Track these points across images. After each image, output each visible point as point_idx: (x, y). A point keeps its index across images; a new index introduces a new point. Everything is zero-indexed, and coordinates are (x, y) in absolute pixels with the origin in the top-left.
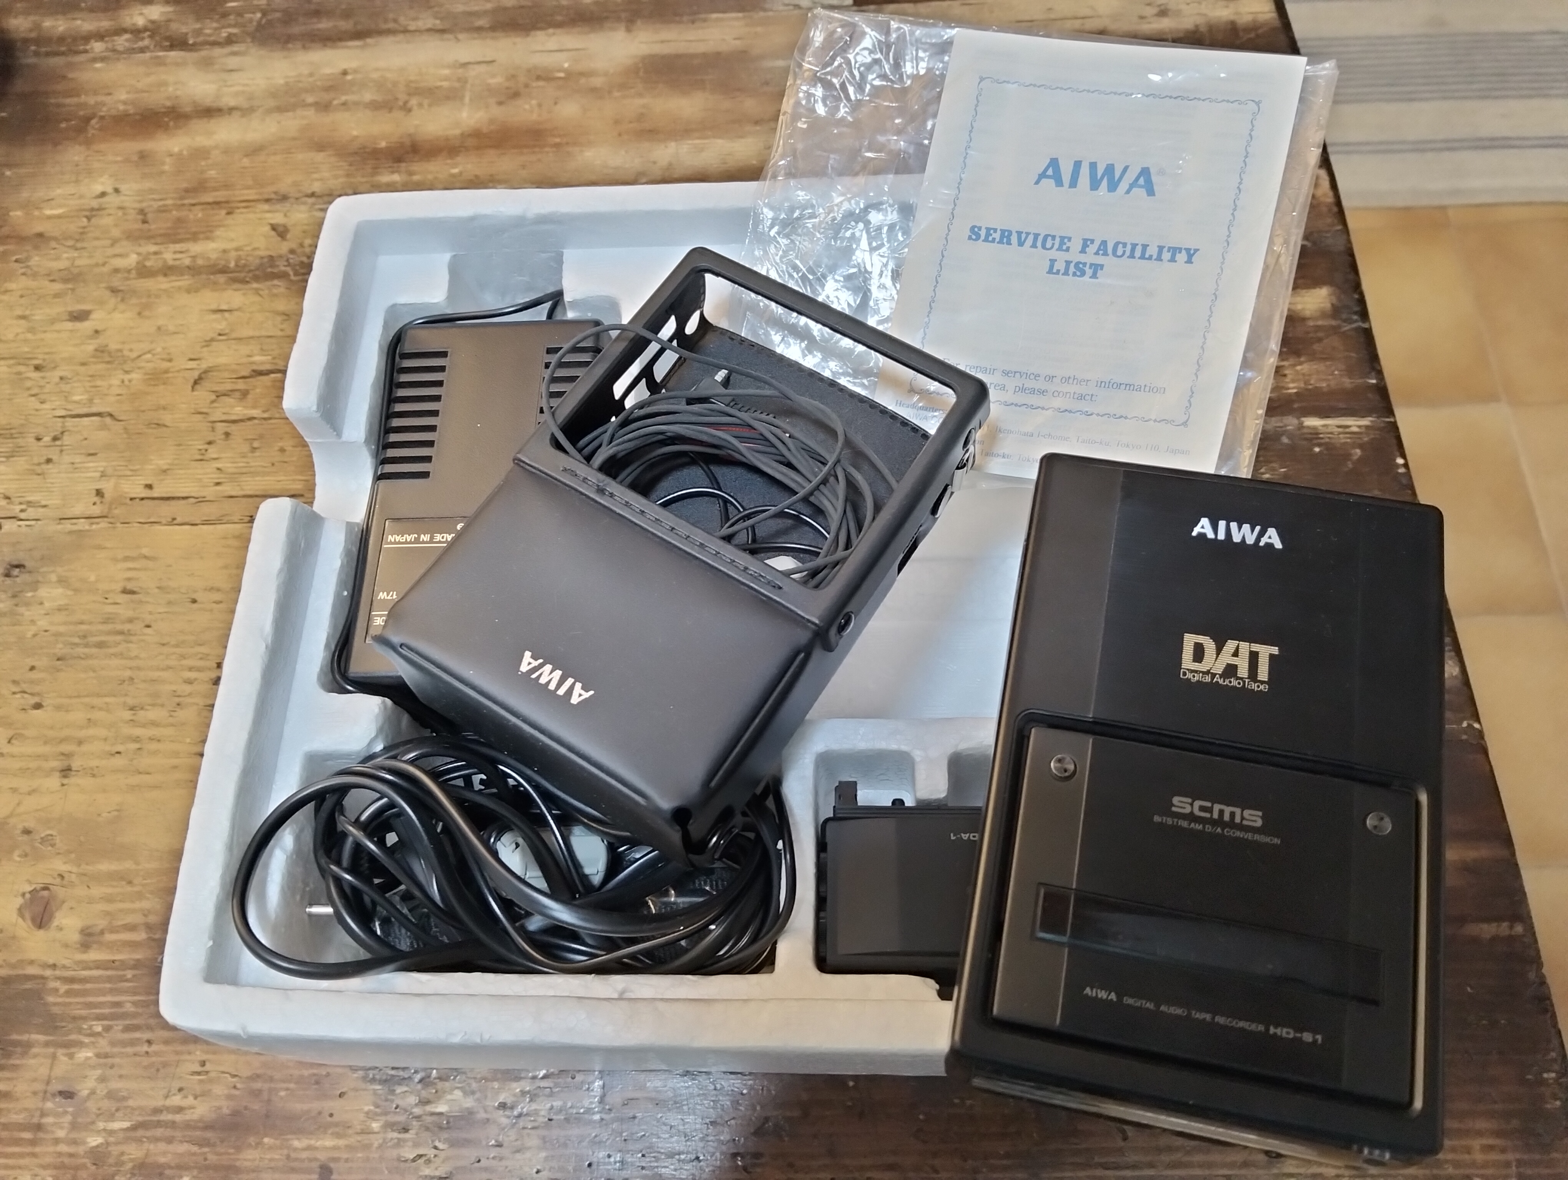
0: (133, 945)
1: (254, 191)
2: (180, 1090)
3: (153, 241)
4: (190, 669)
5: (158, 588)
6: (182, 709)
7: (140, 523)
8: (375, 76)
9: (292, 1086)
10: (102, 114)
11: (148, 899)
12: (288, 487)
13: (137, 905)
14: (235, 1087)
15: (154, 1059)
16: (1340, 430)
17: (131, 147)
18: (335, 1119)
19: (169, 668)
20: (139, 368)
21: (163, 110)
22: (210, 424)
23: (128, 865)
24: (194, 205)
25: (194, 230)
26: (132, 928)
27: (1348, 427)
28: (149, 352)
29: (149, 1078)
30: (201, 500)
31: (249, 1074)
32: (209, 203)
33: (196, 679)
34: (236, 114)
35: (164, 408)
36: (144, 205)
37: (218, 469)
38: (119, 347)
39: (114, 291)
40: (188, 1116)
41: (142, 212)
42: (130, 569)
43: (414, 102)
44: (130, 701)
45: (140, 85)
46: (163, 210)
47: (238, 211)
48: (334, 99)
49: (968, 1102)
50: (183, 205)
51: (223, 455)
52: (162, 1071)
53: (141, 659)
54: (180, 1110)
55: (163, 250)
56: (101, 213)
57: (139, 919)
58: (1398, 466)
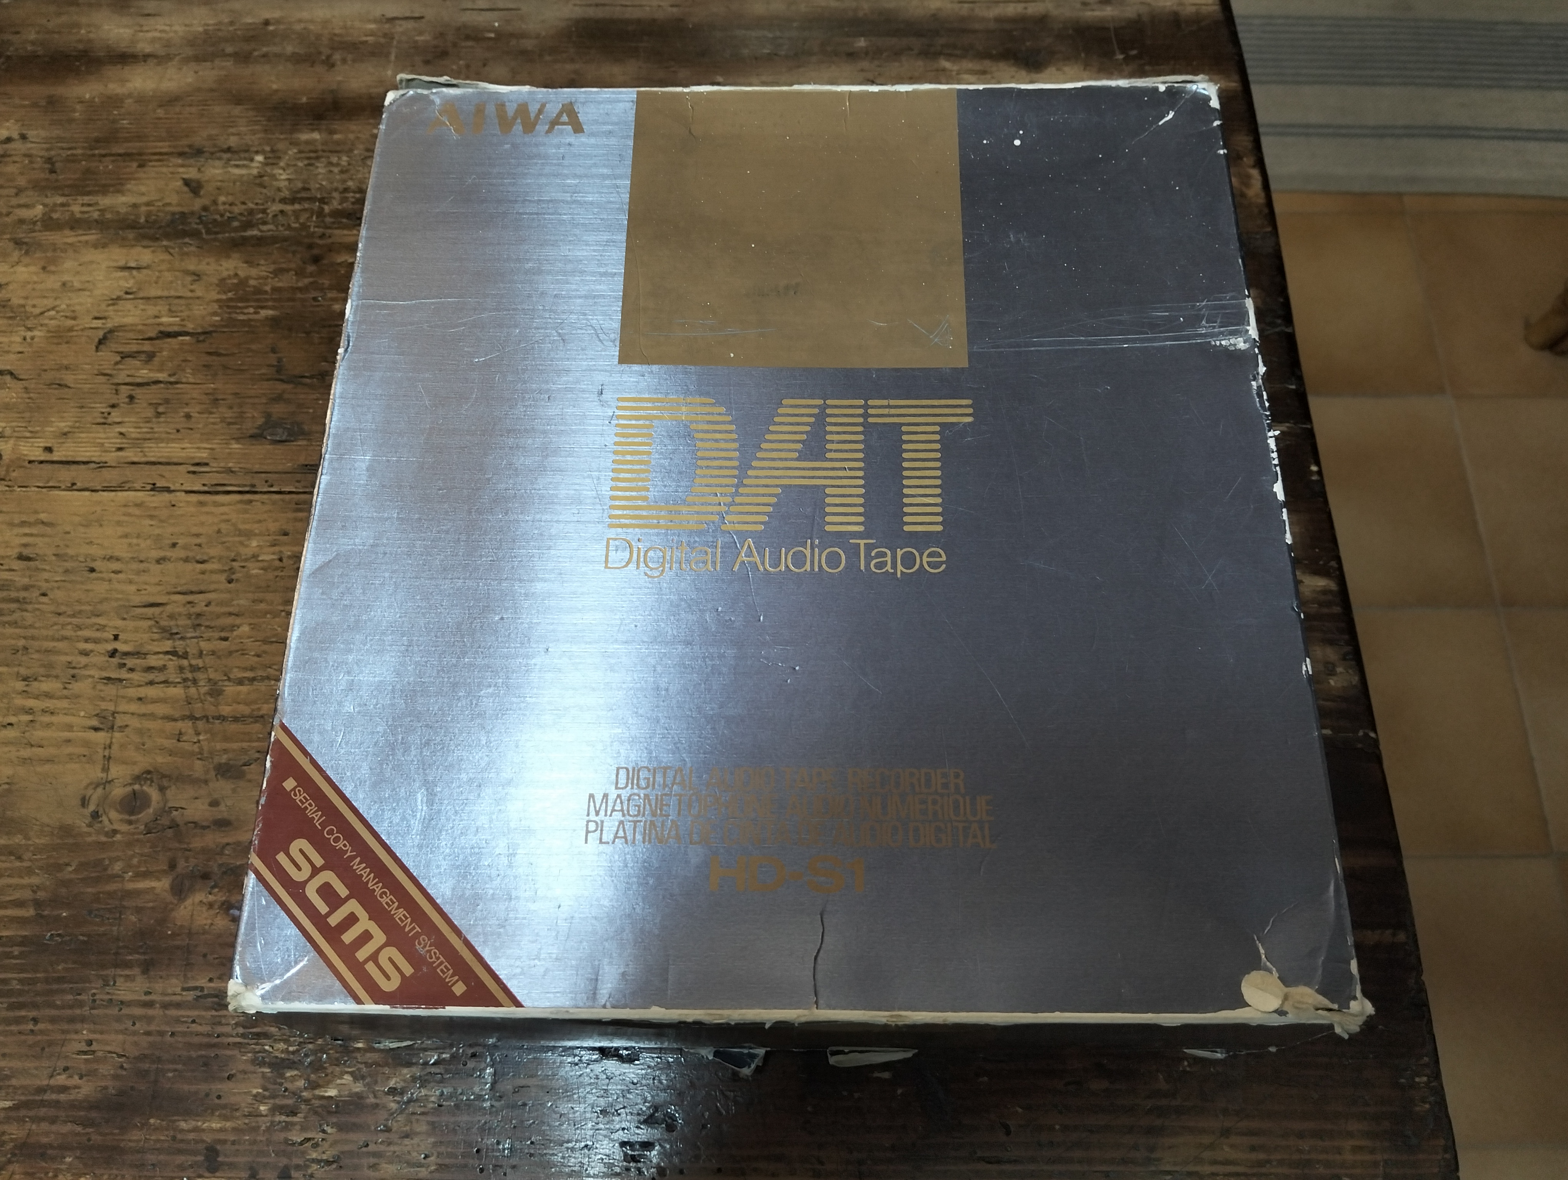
0: (22, 921)
1: (167, 144)
2: (66, 1069)
3: (60, 192)
4: (87, 640)
5: (54, 555)
6: (76, 681)
7: (38, 487)
8: (298, 27)
9: (180, 1067)
10: (9, 53)
11: (38, 875)
12: (192, 455)
13: (26, 881)
14: (122, 1067)
15: (39, 1038)
17: (40, 91)
18: (222, 1101)
19: (64, 638)
20: (42, 325)
21: (75, 53)
22: (114, 387)
23: (18, 839)
24: (104, 156)
25: (103, 182)
26: (20, 904)
28: (53, 309)
29: (33, 1056)
30: (102, 466)
31: (137, 1054)
32: (120, 155)
33: (92, 651)
34: (151, 62)
35: (67, 368)
36: (53, 153)
37: (121, 434)
38: (22, 302)
39: (18, 243)
40: (73, 1096)
41: (49, 160)
42: (26, 535)
43: (337, 56)
44: (23, 671)
45: (50, 25)
46: (72, 160)
47: (151, 164)
48: (255, 50)
49: (856, 1095)
50: (94, 155)
51: (127, 419)
52: (47, 1050)
53: (36, 628)
54: (64, 1089)
55: (71, 202)
56: (8, 159)
57: (27, 894)
58: (1312, 473)
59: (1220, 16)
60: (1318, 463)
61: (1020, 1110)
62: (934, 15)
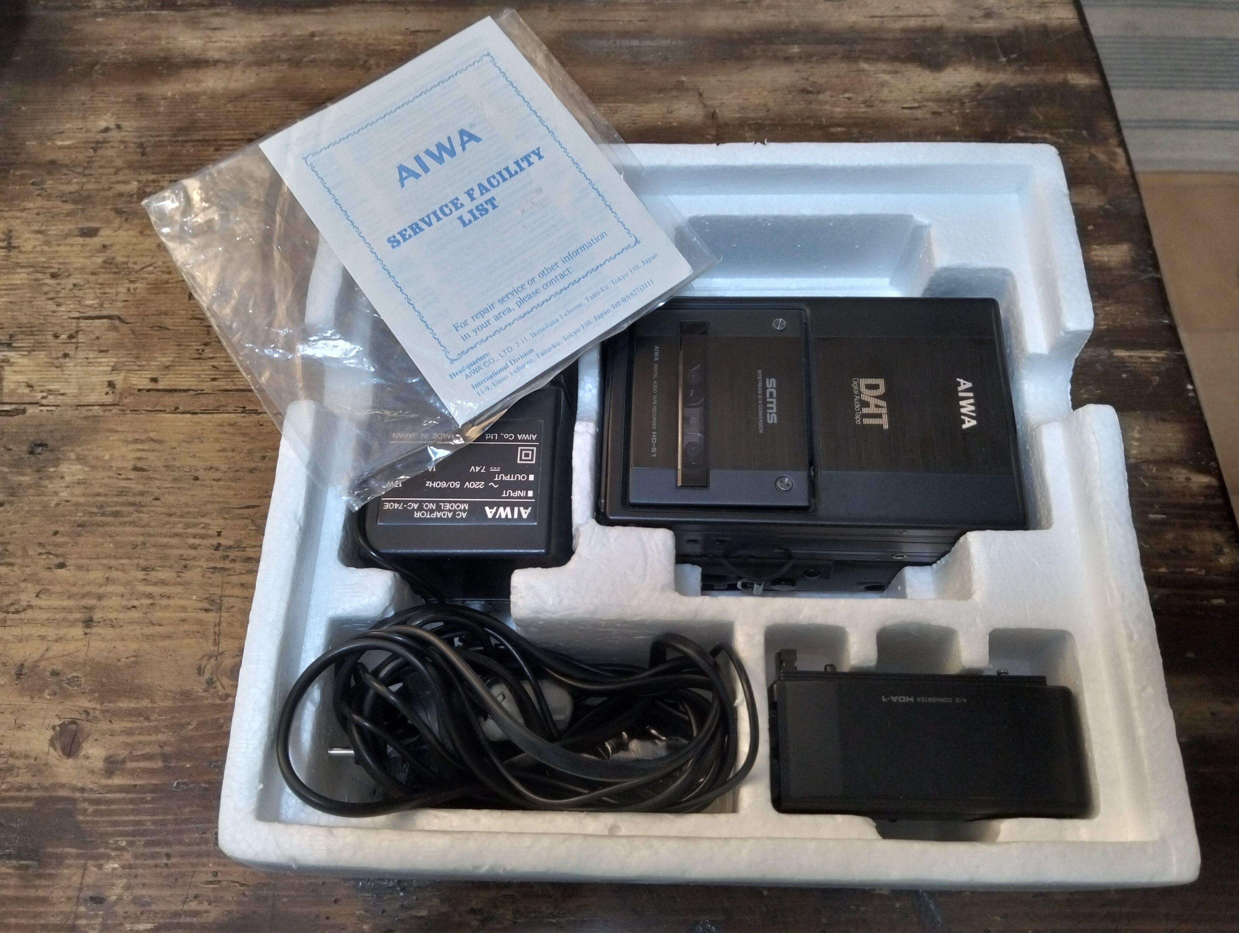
0: (152, 772)
1: (237, 132)
2: (196, 897)
3: (151, 171)
4: (195, 536)
5: (164, 466)
6: (188, 570)
7: (147, 411)
8: (339, 38)
9: (292, 893)
10: (104, 61)
11: (164, 733)
13: (154, 738)
14: (244, 894)
15: (172, 870)
16: (1142, 360)
17: (130, 90)
18: (331, 922)
19: (176, 535)
20: (142, 279)
21: (157, 60)
22: (205, 329)
23: (145, 703)
24: (186, 142)
25: (187, 162)
26: (149, 757)
27: (1149, 358)
28: (151, 265)
29: (168, 886)
30: (200, 393)
31: (256, 883)
32: (198, 141)
33: (199, 545)
34: (221, 66)
35: (166, 313)
36: (143, 140)
37: (214, 367)
38: (125, 260)
39: (119, 212)
40: (204, 919)
41: (141, 145)
42: (139, 450)
43: (372, 61)
44: (143, 563)
45: (137, 38)
46: (159, 145)
47: (225, 148)
48: (304, 57)
49: (862, 909)
50: (177, 141)
51: (218, 355)
52: (180, 880)
53: (151, 527)
54: (195, 914)
55: (160, 179)
56: (106, 145)
57: (156, 749)
58: (1188, 391)
59: (1079, 28)
60: (1192, 383)
61: (998, 918)
62: (852, 27)
